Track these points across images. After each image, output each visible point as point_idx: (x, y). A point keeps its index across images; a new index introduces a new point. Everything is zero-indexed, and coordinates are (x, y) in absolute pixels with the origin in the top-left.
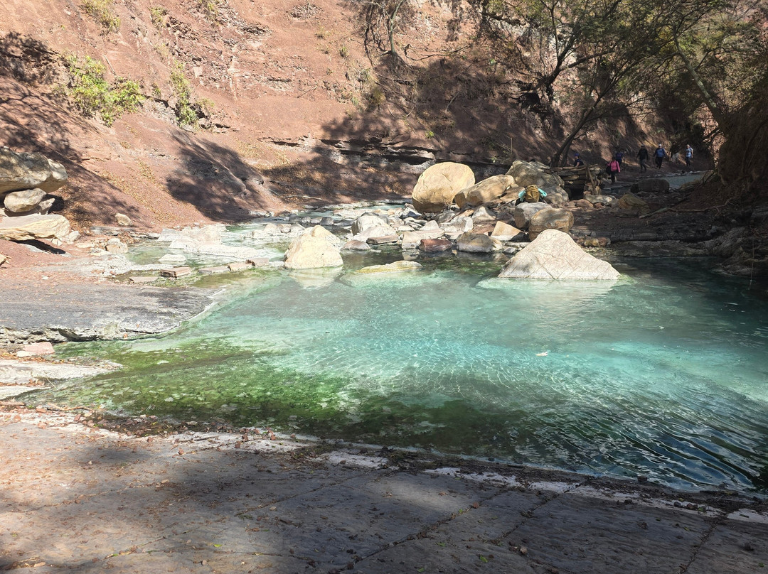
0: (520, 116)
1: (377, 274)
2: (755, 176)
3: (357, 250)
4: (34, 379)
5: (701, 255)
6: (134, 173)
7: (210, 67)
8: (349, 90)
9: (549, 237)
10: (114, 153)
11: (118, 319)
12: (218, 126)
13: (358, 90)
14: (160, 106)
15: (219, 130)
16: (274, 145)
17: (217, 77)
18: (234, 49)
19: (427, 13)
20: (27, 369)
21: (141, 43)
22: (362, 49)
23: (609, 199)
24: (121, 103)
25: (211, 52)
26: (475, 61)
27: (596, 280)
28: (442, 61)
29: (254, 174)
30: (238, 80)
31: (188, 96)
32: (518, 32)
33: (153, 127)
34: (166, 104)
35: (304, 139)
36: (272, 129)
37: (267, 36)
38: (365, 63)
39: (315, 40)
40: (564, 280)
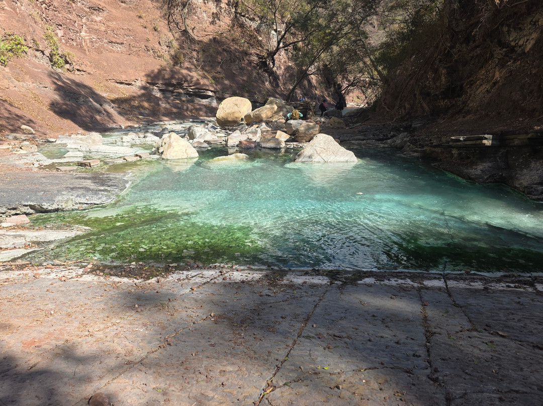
0: (258, 74)
1: (224, 161)
2: (407, 106)
3: (200, 147)
4: (28, 243)
5: (387, 148)
6: (28, 99)
7: (68, 31)
8: (161, 52)
9: (321, 138)
10: (11, 84)
11: (72, 195)
12: (78, 70)
13: (167, 52)
14: (39, 54)
15: (78, 73)
16: (116, 84)
17: (74, 37)
18: (84, 21)
19: (203, 8)
20: (21, 236)
21: (20, 10)
22: (167, 27)
23: (323, 120)
24: (10, 50)
25: (68, 21)
26: (233, 40)
27: (347, 162)
28: (214, 39)
29: (106, 102)
30: (88, 41)
31: (57, 49)
32: (254, 25)
33: (36, 68)
34: (43, 52)
35: (136, 81)
36: (115, 74)
37: (105, 14)
38: (169, 36)
39: (137, 19)
40: (330, 162)
